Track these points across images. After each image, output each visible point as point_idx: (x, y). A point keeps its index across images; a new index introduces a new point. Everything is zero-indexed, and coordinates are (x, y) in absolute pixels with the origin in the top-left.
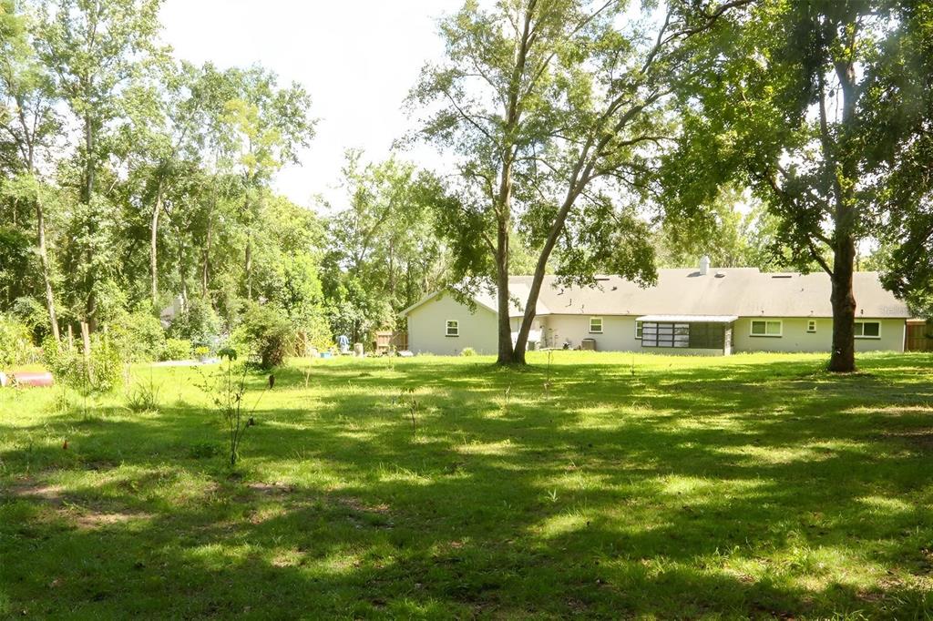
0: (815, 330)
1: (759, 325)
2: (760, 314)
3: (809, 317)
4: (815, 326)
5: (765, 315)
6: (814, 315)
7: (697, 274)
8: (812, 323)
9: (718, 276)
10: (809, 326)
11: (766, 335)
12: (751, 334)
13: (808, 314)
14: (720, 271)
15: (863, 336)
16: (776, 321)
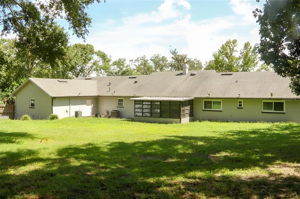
0: (242, 107)
1: (208, 103)
2: (207, 96)
3: (237, 98)
4: (242, 104)
5: (211, 96)
6: (241, 96)
7: (181, 74)
8: (240, 102)
9: (192, 75)
10: (238, 104)
11: (212, 109)
12: (204, 109)
13: (237, 96)
14: (193, 72)
15: (273, 111)
16: (218, 101)
